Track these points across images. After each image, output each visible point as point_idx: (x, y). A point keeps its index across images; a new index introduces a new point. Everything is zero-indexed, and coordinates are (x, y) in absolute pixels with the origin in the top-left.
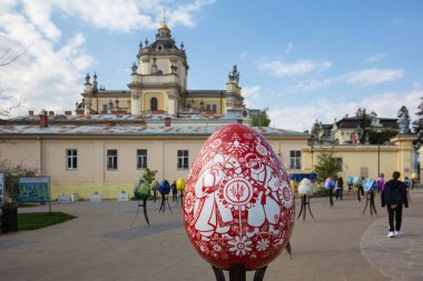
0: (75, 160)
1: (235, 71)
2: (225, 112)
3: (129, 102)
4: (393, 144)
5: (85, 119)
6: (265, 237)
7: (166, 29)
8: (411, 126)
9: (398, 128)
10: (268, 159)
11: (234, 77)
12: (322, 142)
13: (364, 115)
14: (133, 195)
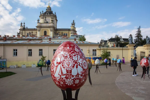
0: (16, 53)
1: (74, 22)
2: (70, 36)
3: (36, 32)
4: (127, 47)
5: (20, 38)
6: (78, 79)
7: (50, 7)
8: (133, 41)
9: (129, 41)
10: (79, 53)
11: (73, 24)
12: (104, 46)
13: (118, 37)
14: (37, 65)
